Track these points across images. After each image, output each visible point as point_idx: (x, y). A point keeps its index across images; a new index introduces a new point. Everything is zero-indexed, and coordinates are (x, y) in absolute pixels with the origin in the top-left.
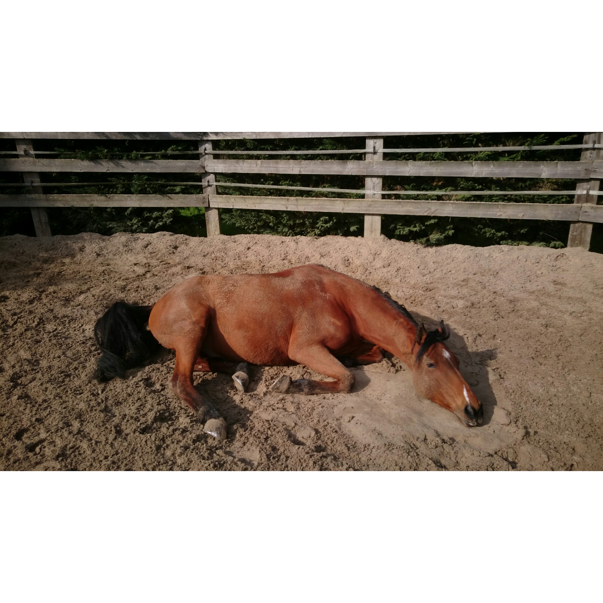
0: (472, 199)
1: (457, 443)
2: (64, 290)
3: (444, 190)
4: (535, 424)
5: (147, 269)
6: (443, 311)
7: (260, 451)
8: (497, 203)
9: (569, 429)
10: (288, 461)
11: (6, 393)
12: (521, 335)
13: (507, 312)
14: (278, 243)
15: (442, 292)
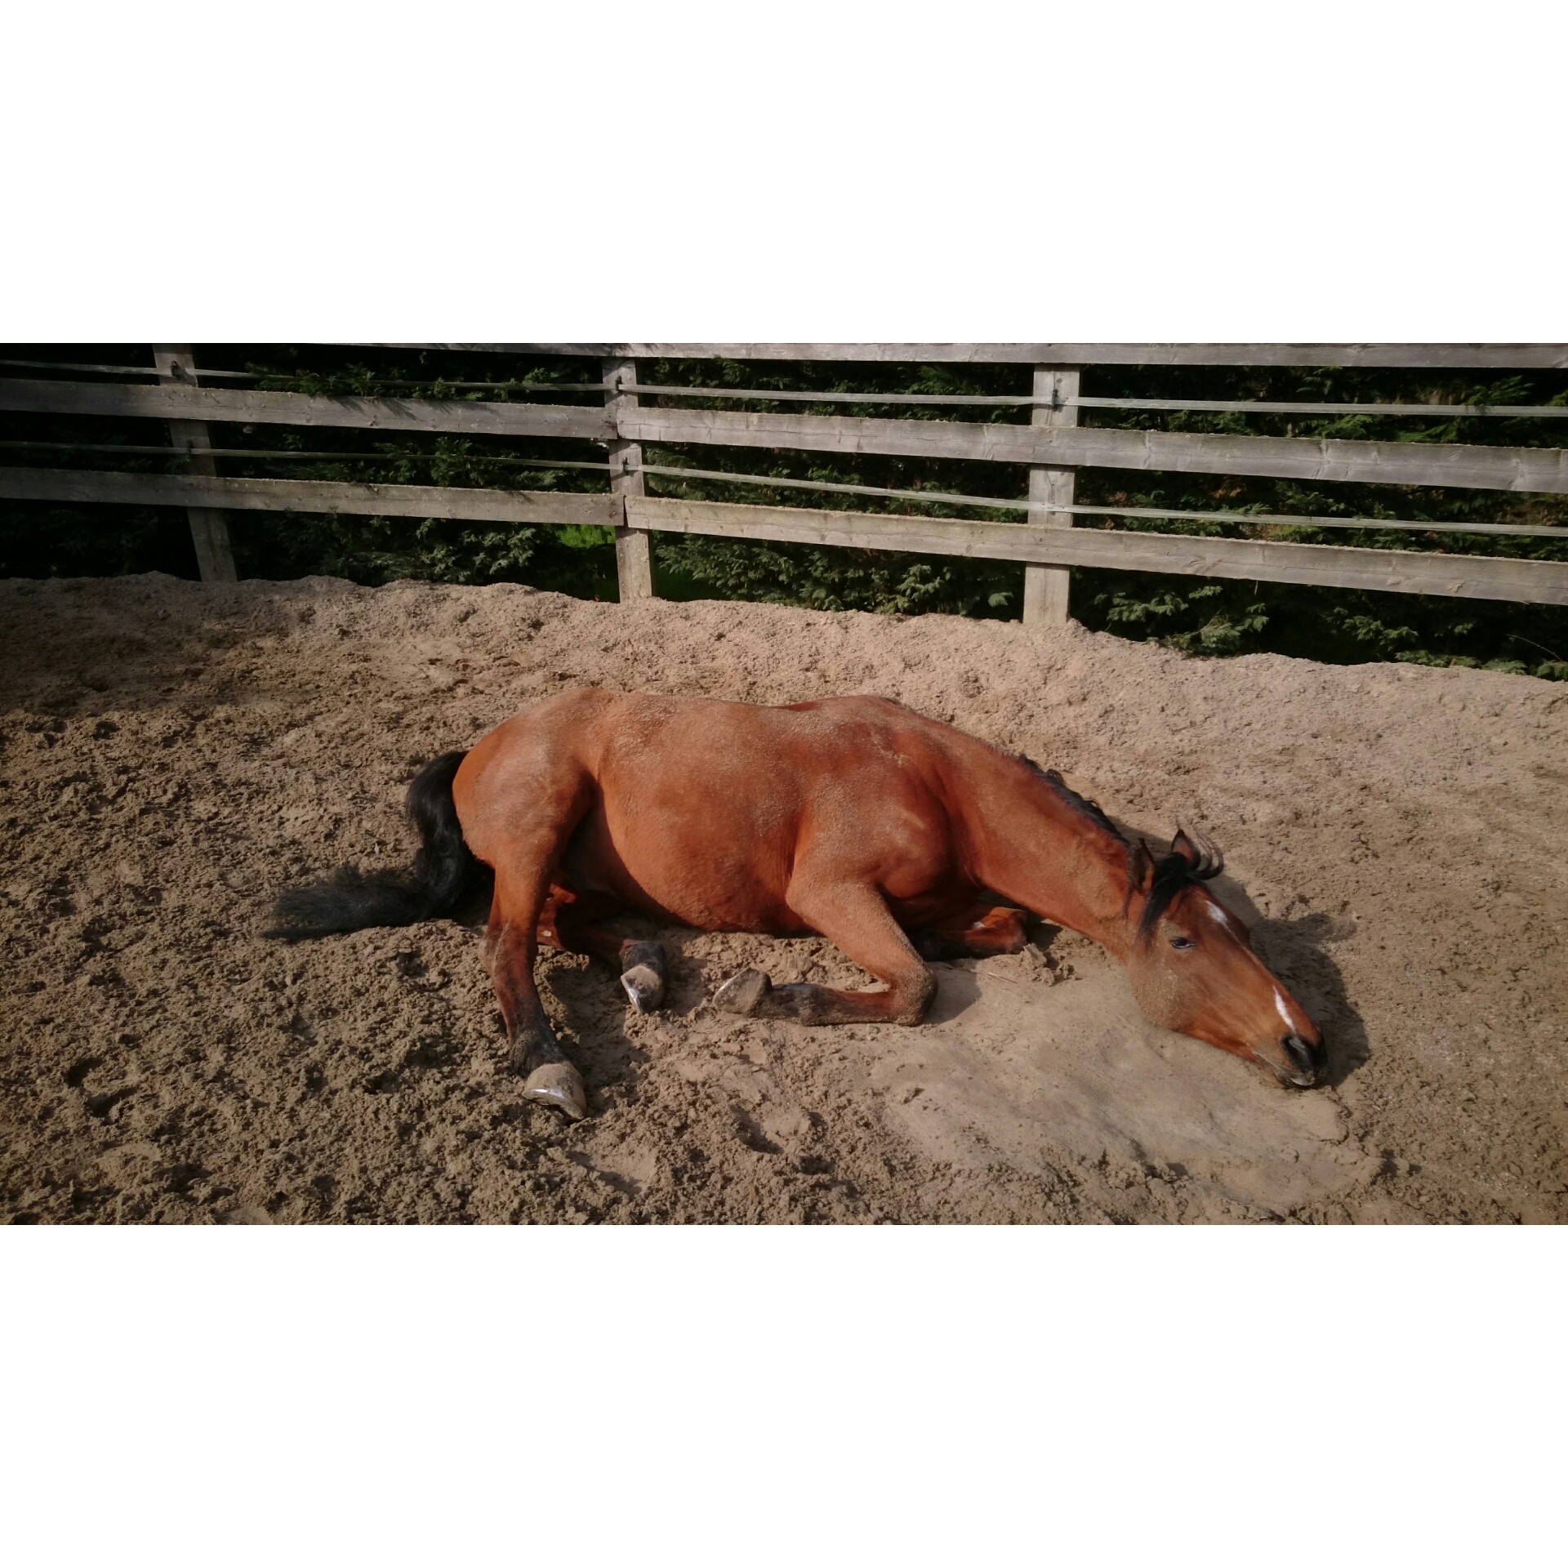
0: (1320, 537)
1: (1192, 1178)
2: (252, 716)
3: (1242, 510)
4: (1415, 1147)
5: (459, 676)
6: (1213, 828)
7: (658, 1159)
8: (1387, 551)
10: (728, 1190)
11: (67, 968)
12: (1419, 907)
13: (1393, 842)
14: (798, 627)
15: (1219, 779)
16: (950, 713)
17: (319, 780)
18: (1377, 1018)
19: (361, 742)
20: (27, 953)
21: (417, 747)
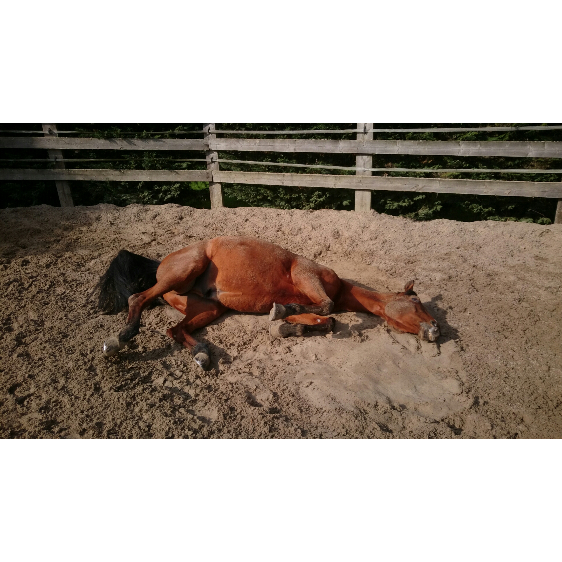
0: (460, 176)
1: (408, 410)
3: (432, 168)
4: (486, 395)
5: (153, 238)
6: (420, 283)
7: (218, 411)
8: (483, 180)
9: (520, 400)
10: (243, 421)
11: (10, 351)
12: (492, 309)
13: (484, 285)
14: (274, 216)
15: (423, 265)
16: (328, 245)
18: (475, 349)
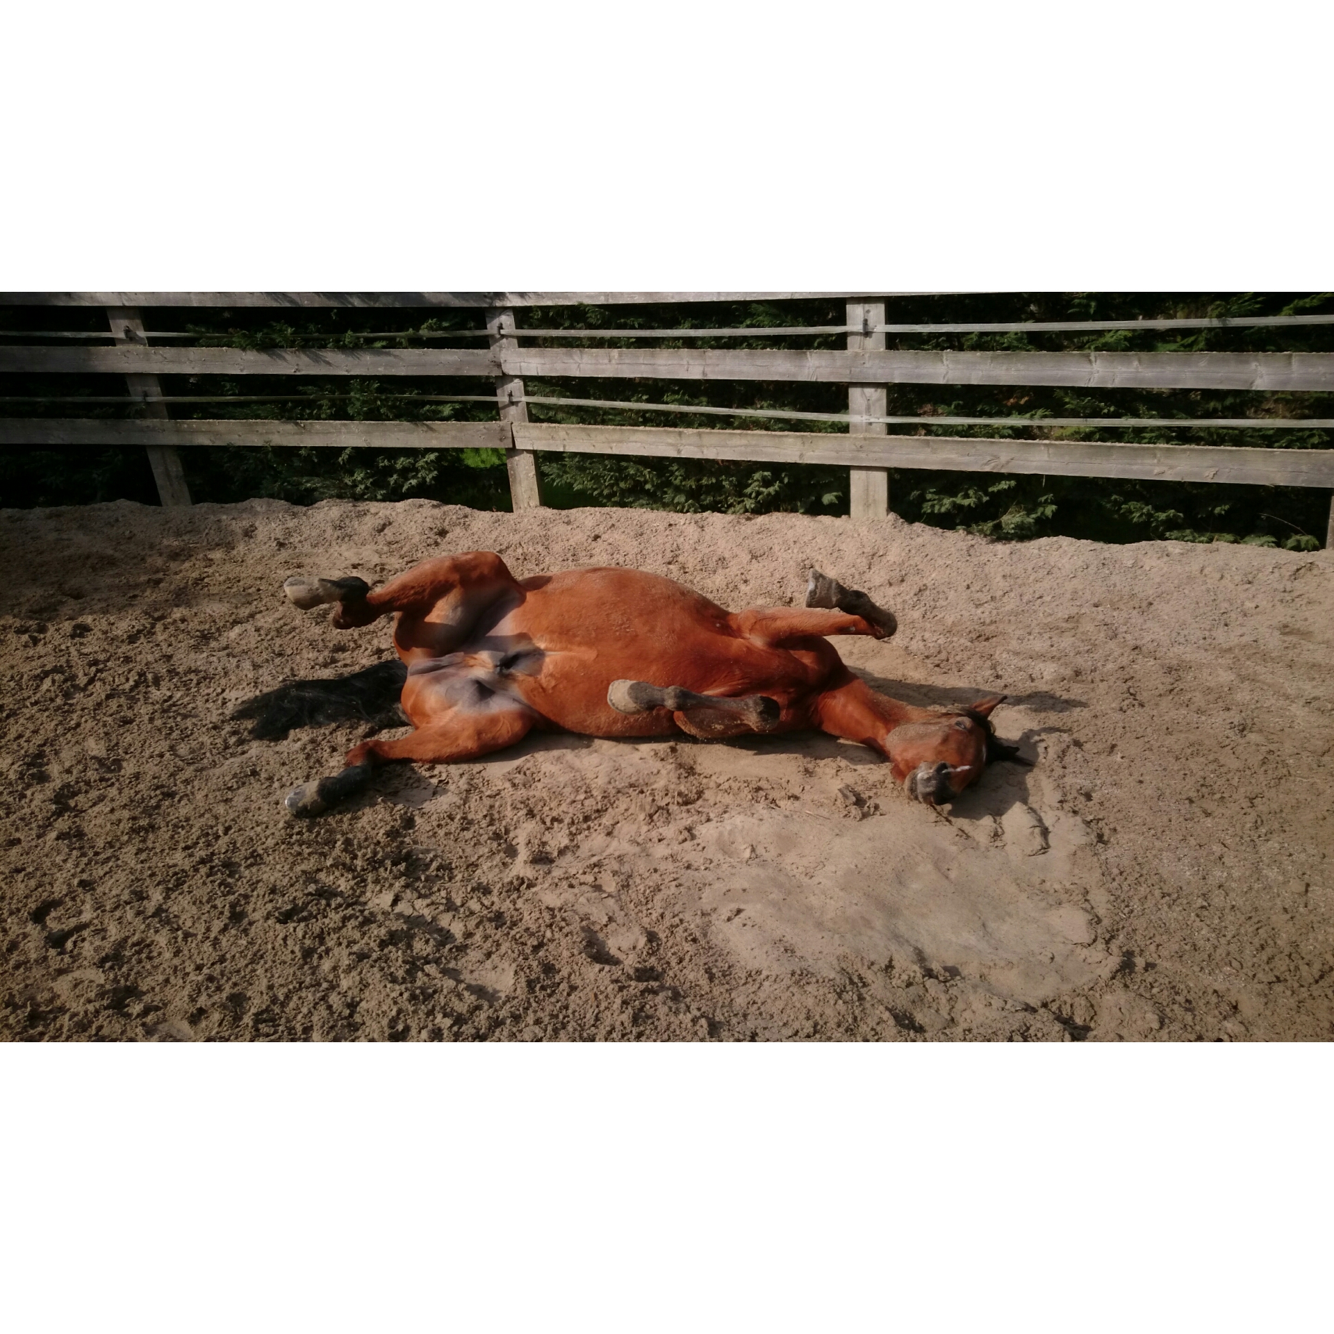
0: (1097, 436)
1: (964, 978)
2: (203, 615)
3: (1028, 415)
4: (1153, 948)
5: (377, 577)
6: (1006, 686)
7: (516, 972)
8: (1151, 446)
9: (1234, 961)
10: (573, 997)
11: (39, 827)
12: (1176, 747)
13: (1157, 693)
14: (662, 528)
15: (1014, 645)
16: (789, 595)
17: (256, 667)
18: (1131, 841)
19: (293, 634)
20: (8, 815)
21: (339, 637)
